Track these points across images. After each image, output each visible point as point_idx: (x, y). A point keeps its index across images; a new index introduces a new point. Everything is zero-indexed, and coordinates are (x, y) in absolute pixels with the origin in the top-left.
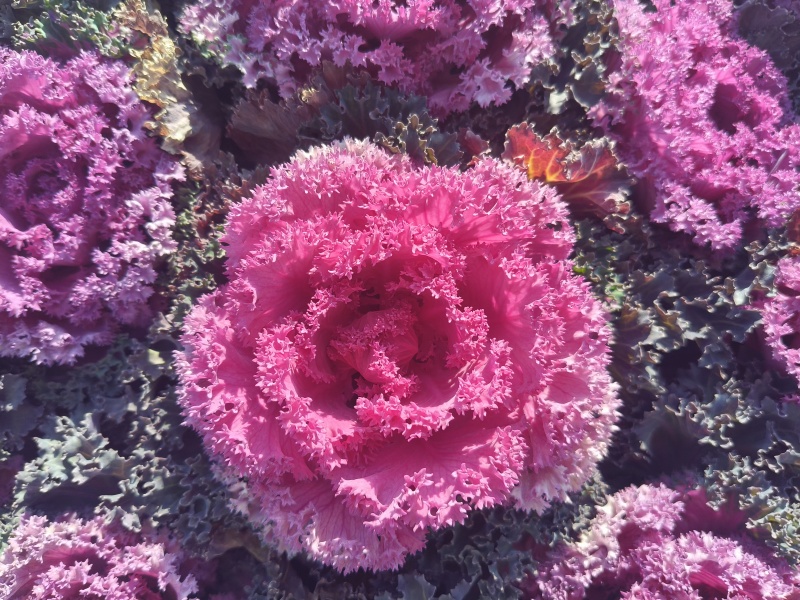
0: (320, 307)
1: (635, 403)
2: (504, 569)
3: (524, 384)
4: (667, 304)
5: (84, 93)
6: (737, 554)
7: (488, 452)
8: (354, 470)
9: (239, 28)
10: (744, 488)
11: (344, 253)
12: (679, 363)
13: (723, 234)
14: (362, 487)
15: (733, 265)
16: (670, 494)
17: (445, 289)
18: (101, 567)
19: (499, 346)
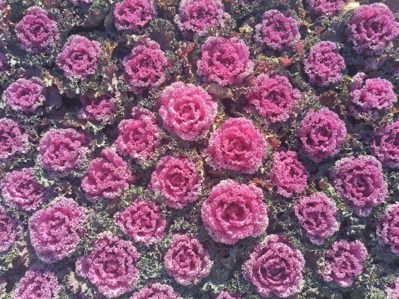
0: (225, 207)
1: (272, 221)
2: (249, 246)
3: (254, 219)
4: (278, 206)
5: (186, 167)
6: (286, 246)
7: (248, 229)
8: (229, 230)
9: (212, 160)
10: (289, 236)
11: (230, 200)
12: (280, 215)
13: (288, 195)
14: (230, 232)
15: (289, 200)
16: (277, 236)
17: (243, 206)
18: (188, 242)
19: (251, 214)
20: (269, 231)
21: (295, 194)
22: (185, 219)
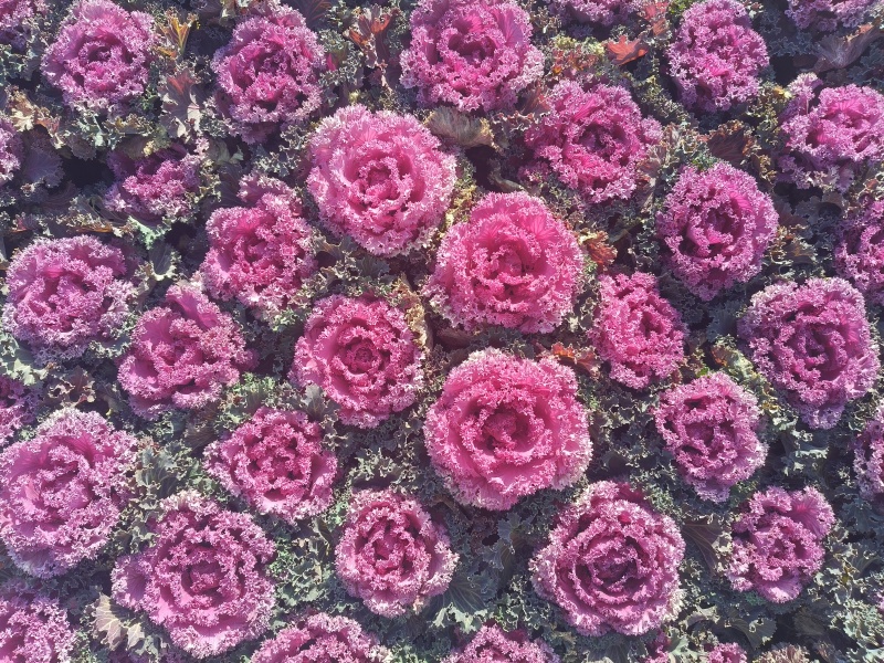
0: (484, 417)
1: (599, 449)
2: (546, 512)
3: (556, 444)
4: (615, 410)
5: (383, 322)
6: (637, 509)
7: (543, 469)
8: (496, 474)
9: (447, 302)
10: (644, 484)
11: (495, 398)
12: (619, 433)
13: (638, 382)
14: (499, 480)
15: (642, 394)
16: (614, 485)
17: (529, 412)
18: (393, 510)
19: (548, 432)
20: (594, 474)
21: (654, 379)
22: (385, 453)
